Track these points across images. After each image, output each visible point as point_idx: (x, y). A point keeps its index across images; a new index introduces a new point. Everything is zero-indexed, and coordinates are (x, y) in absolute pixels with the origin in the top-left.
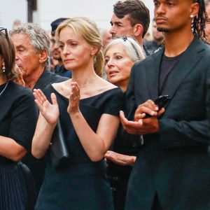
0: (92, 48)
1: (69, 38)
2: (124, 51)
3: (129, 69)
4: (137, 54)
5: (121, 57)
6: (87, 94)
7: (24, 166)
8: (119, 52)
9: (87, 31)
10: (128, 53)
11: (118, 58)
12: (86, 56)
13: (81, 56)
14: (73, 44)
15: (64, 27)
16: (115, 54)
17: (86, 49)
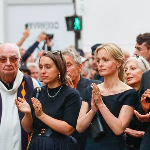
0: (118, 63)
1: (104, 56)
2: (137, 65)
3: (140, 76)
4: (146, 67)
5: (135, 69)
6: (113, 92)
7: (73, 138)
8: (134, 65)
9: (115, 52)
10: (139, 66)
11: (133, 69)
12: (114, 68)
13: (111, 68)
14: (106, 60)
15: (101, 49)
16: (131, 66)
17: (114, 64)
